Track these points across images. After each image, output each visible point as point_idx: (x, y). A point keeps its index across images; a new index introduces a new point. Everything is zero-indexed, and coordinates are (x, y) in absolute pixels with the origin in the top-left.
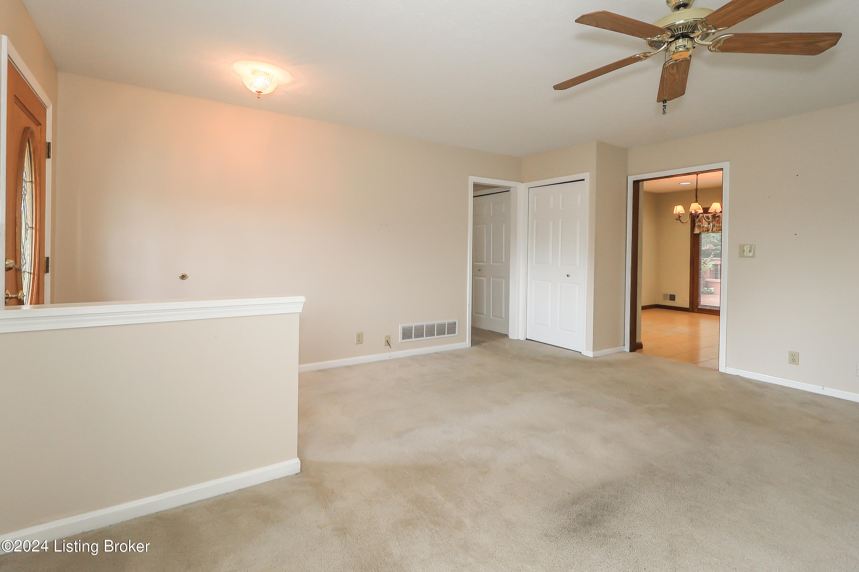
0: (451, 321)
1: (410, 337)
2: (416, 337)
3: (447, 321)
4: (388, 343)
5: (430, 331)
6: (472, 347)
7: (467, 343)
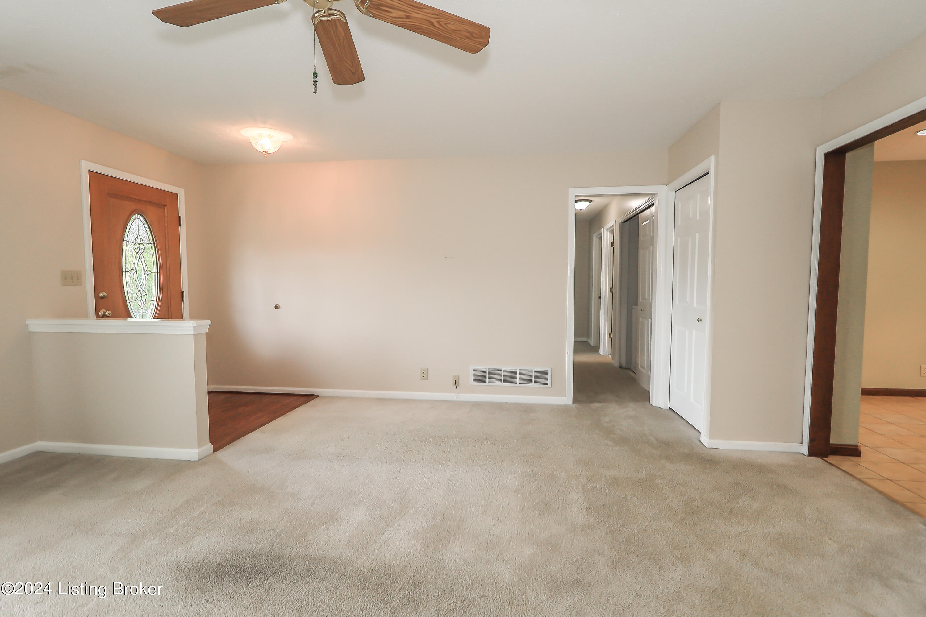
0: (541, 368)
1: (484, 381)
2: (491, 381)
3: (534, 368)
4: (456, 384)
5: (510, 377)
6: (574, 405)
7: (567, 399)
